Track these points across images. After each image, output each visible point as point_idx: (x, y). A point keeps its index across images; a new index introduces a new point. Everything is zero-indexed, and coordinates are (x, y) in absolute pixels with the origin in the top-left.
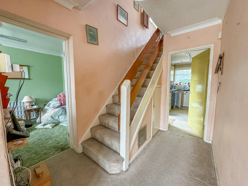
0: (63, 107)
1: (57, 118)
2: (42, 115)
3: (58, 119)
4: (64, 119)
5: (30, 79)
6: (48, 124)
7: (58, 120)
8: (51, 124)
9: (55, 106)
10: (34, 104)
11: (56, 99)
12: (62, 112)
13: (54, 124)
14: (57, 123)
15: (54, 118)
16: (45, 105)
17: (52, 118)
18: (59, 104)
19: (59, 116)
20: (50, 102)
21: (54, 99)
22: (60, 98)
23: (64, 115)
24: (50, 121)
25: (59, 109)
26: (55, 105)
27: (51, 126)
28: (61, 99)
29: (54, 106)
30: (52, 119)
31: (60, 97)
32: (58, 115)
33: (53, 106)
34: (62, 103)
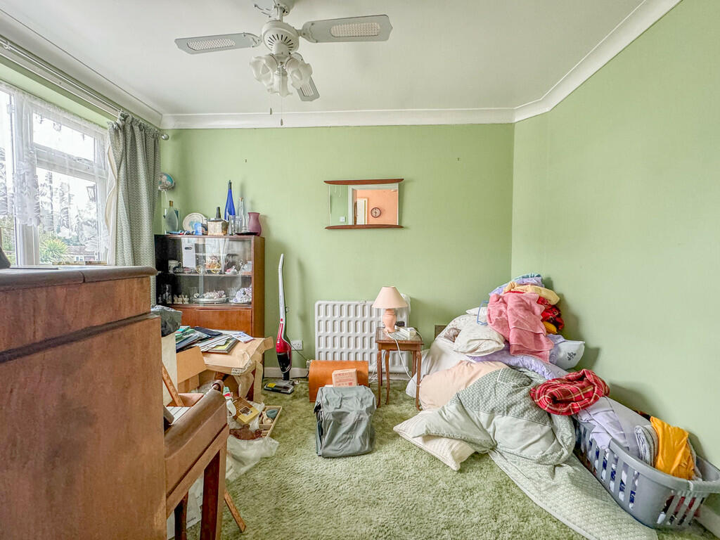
0: (513, 361)
1: (484, 418)
2: (424, 371)
3: (488, 425)
4: (522, 440)
5: (402, 227)
6: (443, 440)
7: (485, 431)
8: (456, 444)
9: (478, 348)
10: (404, 318)
11: (484, 312)
12: (510, 394)
13: (469, 451)
14: (480, 446)
15: (471, 414)
16: (439, 329)
17: (460, 408)
18: (497, 346)
19: (493, 411)
20: (458, 322)
21: (474, 311)
22: (501, 312)
23: (523, 413)
24: (450, 422)
25: (496, 373)
26: (477, 343)
27: (453, 453)
28: (504, 316)
29: (474, 350)
30: (462, 418)
31: (503, 308)
32: (490, 405)
33: (470, 349)
34: (513, 341)
